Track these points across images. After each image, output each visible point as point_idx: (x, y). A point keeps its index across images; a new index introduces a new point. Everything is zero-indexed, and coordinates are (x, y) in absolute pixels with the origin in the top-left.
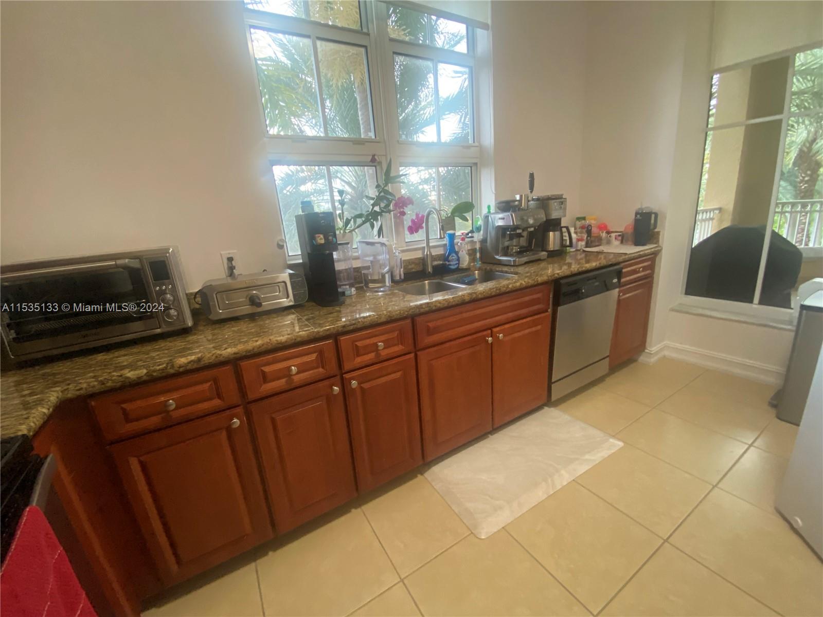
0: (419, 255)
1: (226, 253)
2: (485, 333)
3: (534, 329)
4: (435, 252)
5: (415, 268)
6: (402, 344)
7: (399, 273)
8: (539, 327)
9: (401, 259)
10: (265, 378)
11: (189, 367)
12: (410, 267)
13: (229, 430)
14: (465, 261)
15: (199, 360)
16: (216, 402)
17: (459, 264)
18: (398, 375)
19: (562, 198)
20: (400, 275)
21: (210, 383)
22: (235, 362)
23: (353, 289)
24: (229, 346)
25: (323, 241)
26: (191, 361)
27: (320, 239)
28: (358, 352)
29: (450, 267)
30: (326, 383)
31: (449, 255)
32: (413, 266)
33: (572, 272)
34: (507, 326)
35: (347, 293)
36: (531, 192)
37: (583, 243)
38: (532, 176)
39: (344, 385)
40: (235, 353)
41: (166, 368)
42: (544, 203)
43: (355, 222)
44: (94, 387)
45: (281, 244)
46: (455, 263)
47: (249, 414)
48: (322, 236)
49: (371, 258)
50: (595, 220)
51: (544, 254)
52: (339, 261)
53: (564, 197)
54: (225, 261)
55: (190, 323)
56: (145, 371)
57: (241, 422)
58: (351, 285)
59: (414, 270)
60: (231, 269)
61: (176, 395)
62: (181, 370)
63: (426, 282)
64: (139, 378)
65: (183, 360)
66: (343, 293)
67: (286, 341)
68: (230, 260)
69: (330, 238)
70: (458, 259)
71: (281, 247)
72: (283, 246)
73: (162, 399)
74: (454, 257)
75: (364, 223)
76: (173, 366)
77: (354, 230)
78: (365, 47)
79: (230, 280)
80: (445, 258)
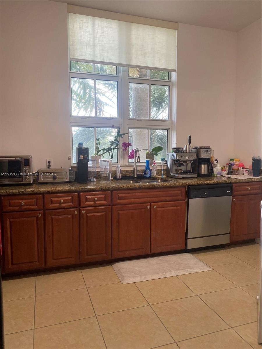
0: (132, 169)
1: (48, 160)
2: (147, 204)
3: (175, 208)
4: (139, 168)
5: (129, 175)
6: (106, 201)
7: (119, 175)
8: (179, 207)
9: (120, 169)
10: (52, 202)
11: (30, 192)
12: (126, 174)
13: (38, 218)
14: (154, 174)
15: (33, 191)
16: (35, 207)
17: (151, 175)
18: (103, 213)
19: (209, 148)
20: (119, 177)
21: (34, 200)
22: (44, 194)
23: (95, 179)
24: (43, 189)
25: (83, 158)
26: (31, 191)
27: (82, 157)
28: (87, 200)
29: (146, 176)
30: (73, 209)
31: (146, 170)
32: (128, 173)
33: (198, 183)
34: (159, 203)
35: (92, 180)
36: (190, 144)
37: (226, 172)
38: (190, 137)
39: (80, 212)
40: (44, 191)
41: (24, 191)
42: (198, 150)
43: (103, 152)
44: (4, 193)
45: (70, 158)
46: (149, 174)
47: (44, 214)
48: (82, 156)
49: (104, 167)
50: (238, 161)
51: (196, 175)
52: (90, 167)
53: (210, 148)
54: (48, 163)
55: (32, 182)
56: (18, 191)
57: (41, 216)
58: (95, 177)
59: (128, 175)
60: (49, 166)
61: (25, 201)
62: (28, 193)
63: (131, 181)
64: (16, 193)
65: (29, 190)
66: (90, 181)
67: (61, 190)
68: (49, 162)
69: (86, 157)
70: (151, 173)
71: (69, 159)
72: (70, 159)
73: (20, 201)
74: (148, 171)
75: (105, 152)
76: (26, 191)
77: (101, 155)
78: (117, 81)
79: (47, 169)
80: (144, 171)
